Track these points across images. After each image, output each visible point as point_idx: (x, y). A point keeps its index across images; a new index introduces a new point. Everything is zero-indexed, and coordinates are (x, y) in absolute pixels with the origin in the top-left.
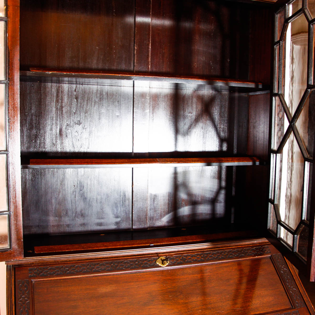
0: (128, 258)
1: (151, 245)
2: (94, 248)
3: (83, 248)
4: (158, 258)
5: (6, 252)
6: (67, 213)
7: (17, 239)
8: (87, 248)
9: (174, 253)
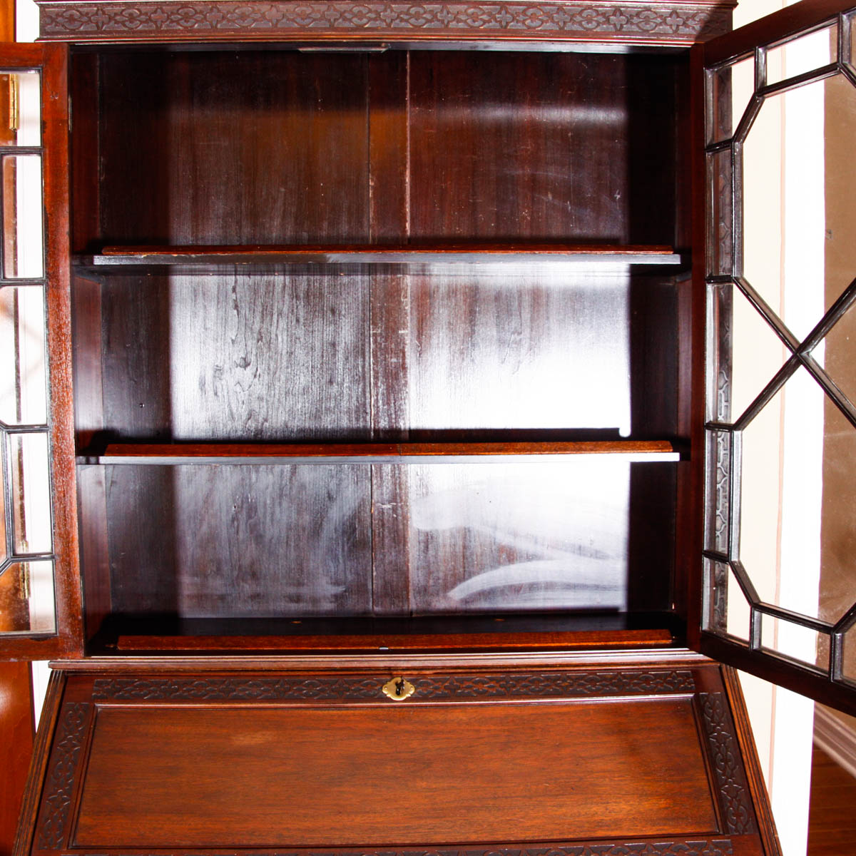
0: (317, 673)
1: (381, 649)
2: (247, 647)
3: (222, 646)
4: (390, 681)
5: (46, 641)
6: (219, 569)
7: (70, 614)
8: (232, 646)
9: (431, 672)
